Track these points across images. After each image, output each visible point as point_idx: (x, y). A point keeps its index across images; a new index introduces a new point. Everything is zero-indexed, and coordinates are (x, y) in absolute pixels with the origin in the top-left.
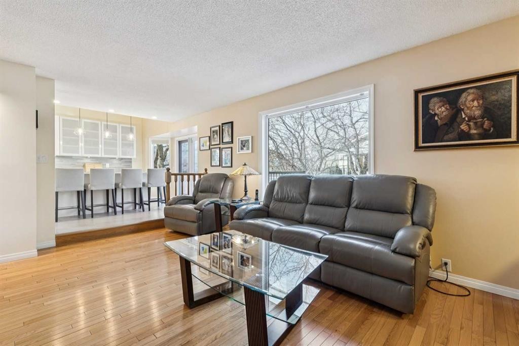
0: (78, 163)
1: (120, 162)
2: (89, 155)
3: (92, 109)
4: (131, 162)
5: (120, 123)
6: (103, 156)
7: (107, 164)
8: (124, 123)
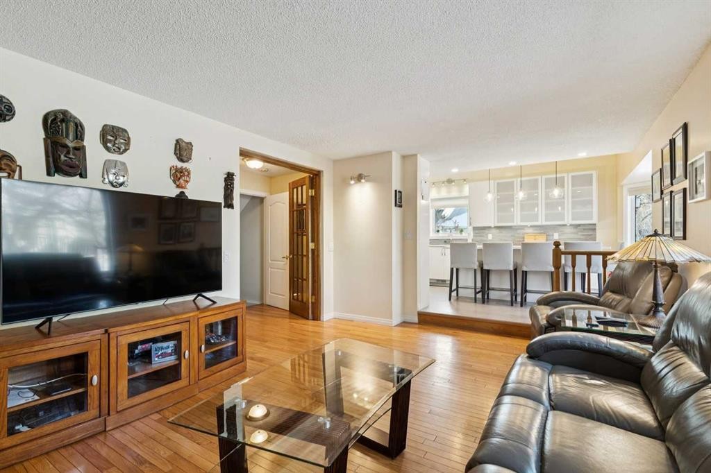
0: (518, 234)
1: (575, 230)
2: (529, 224)
3: (532, 163)
4: (595, 229)
5: (568, 172)
6: (544, 223)
7: (555, 234)
8: (573, 171)
